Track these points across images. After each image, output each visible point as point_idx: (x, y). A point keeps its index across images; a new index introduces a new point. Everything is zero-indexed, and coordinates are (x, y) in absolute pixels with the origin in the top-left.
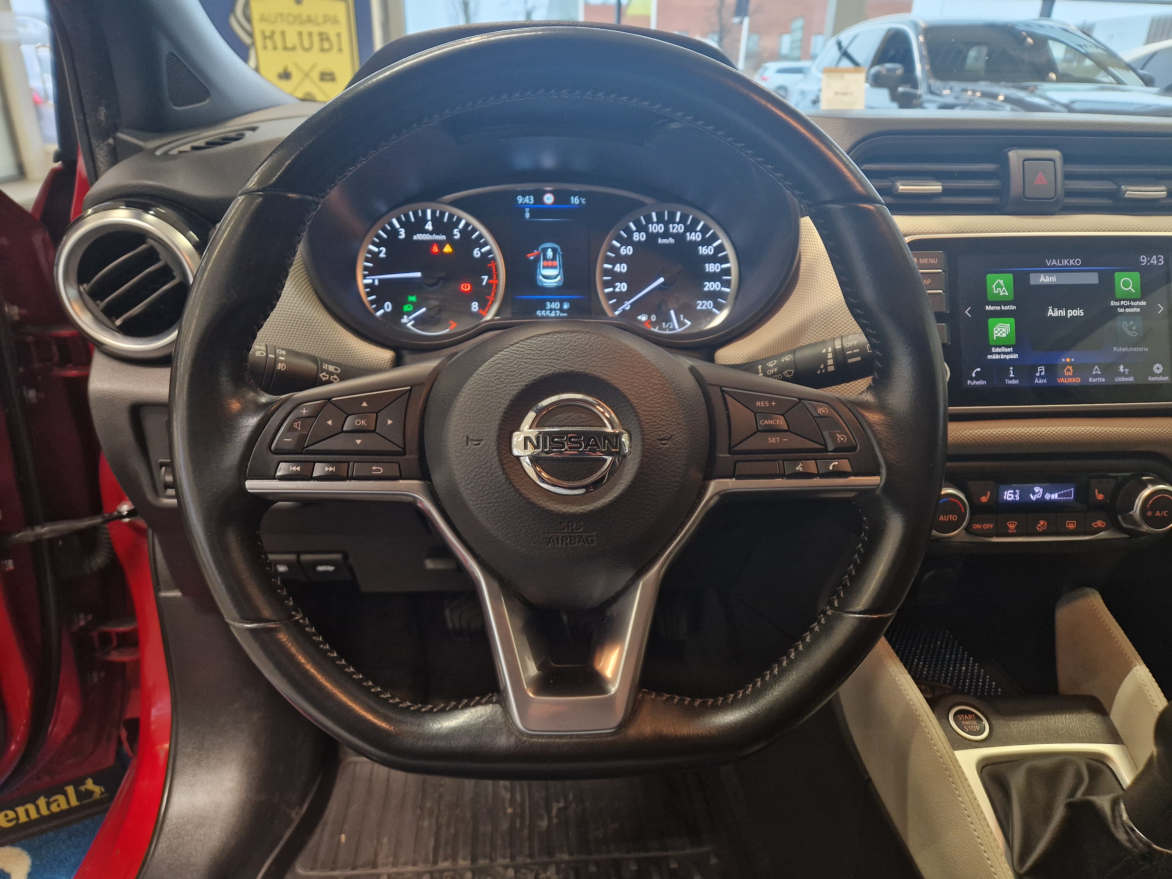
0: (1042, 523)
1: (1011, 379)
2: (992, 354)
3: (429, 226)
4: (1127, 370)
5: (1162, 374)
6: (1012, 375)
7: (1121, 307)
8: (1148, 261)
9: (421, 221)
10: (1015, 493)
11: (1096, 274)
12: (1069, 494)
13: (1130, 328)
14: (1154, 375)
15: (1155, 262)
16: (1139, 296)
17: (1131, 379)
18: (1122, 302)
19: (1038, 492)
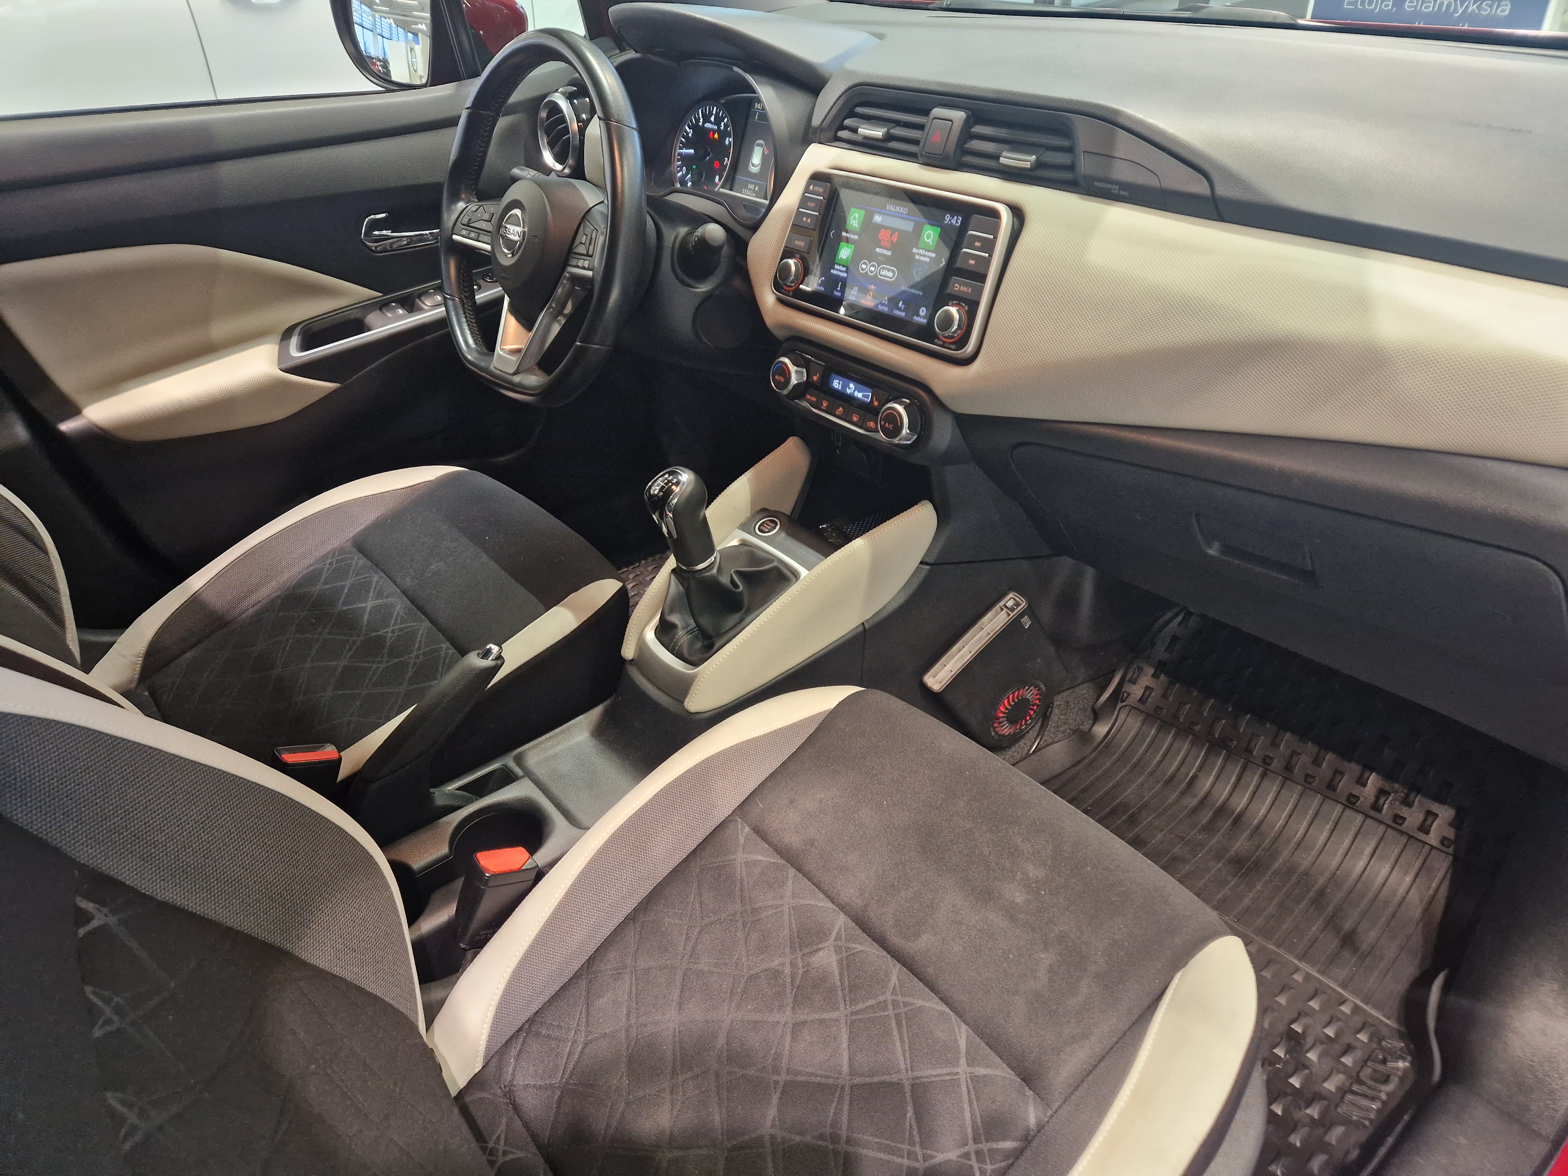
0: (841, 409)
1: (837, 291)
2: (834, 269)
3: (712, 119)
4: (903, 306)
5: (924, 317)
6: (839, 289)
7: (918, 254)
8: (950, 220)
9: (711, 114)
10: (839, 384)
11: (912, 224)
12: (867, 397)
13: (917, 274)
14: (918, 315)
15: (954, 222)
16: (933, 248)
17: (903, 314)
18: (921, 251)
19: (851, 389)
